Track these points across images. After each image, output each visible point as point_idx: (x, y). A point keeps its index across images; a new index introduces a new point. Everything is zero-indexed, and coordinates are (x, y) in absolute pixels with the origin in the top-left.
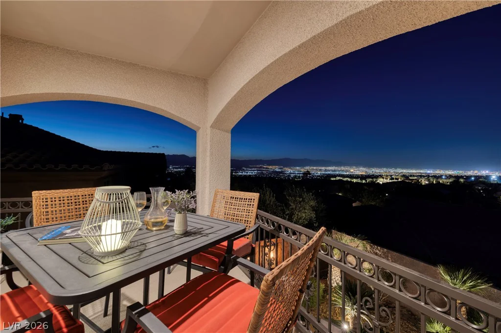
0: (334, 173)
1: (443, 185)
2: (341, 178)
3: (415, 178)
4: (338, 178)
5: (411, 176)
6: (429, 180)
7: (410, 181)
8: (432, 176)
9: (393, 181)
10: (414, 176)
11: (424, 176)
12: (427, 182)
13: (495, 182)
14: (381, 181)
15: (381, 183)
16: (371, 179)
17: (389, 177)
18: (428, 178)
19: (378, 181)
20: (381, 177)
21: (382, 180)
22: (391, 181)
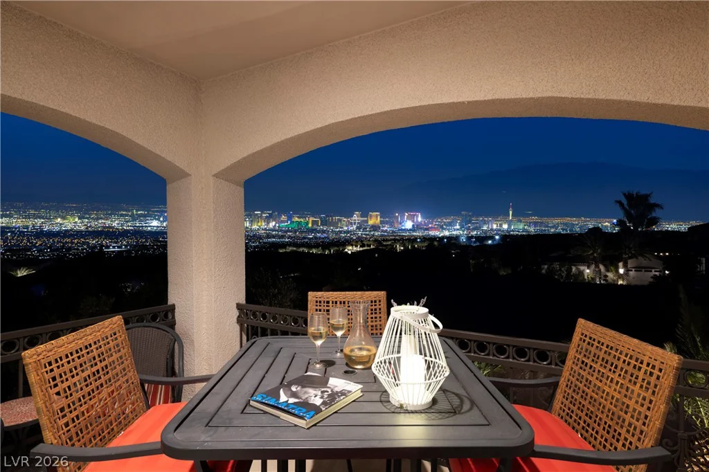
0: (281, 240)
1: (418, 250)
2: (295, 249)
3: (389, 243)
4: (290, 249)
5: (384, 240)
6: (404, 246)
7: (384, 248)
8: (406, 240)
9: (364, 248)
10: (387, 240)
11: (399, 240)
12: (402, 248)
13: (464, 244)
14: (349, 250)
15: (350, 252)
16: (336, 248)
17: (359, 243)
18: (403, 242)
19: (346, 250)
20: (349, 243)
21: (350, 248)
22: (361, 249)
